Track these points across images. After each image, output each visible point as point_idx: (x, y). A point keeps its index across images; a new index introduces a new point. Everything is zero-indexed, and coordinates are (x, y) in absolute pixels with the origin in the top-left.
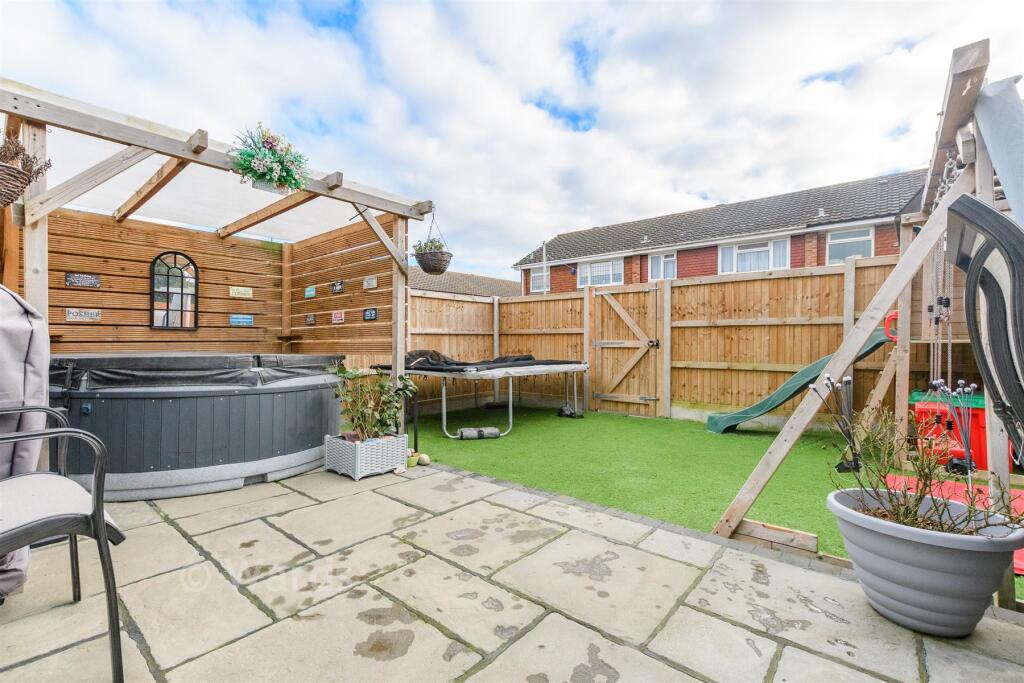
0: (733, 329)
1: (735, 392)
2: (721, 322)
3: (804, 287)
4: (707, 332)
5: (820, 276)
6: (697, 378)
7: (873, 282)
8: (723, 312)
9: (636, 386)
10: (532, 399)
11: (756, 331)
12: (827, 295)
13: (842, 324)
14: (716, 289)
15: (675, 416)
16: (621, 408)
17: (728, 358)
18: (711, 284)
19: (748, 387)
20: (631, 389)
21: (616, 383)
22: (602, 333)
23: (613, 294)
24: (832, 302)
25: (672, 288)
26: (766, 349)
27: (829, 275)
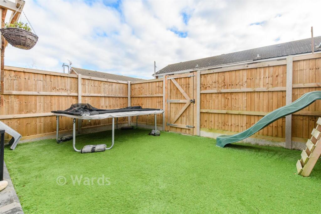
0: (229, 94)
1: (230, 124)
2: (223, 91)
3: (265, 72)
4: (216, 95)
5: (273, 66)
6: (212, 118)
7: (302, 68)
8: (224, 86)
9: (185, 121)
10: (142, 125)
11: (240, 95)
12: (277, 76)
13: (285, 91)
14: (221, 74)
15: (202, 135)
16: (179, 130)
17: (227, 108)
18: (219, 73)
19: (236, 122)
20: (183, 122)
21: (176, 119)
22: (171, 96)
23: (175, 79)
24: (280, 79)
25: (201, 75)
26: (245, 104)
27: (278, 66)
